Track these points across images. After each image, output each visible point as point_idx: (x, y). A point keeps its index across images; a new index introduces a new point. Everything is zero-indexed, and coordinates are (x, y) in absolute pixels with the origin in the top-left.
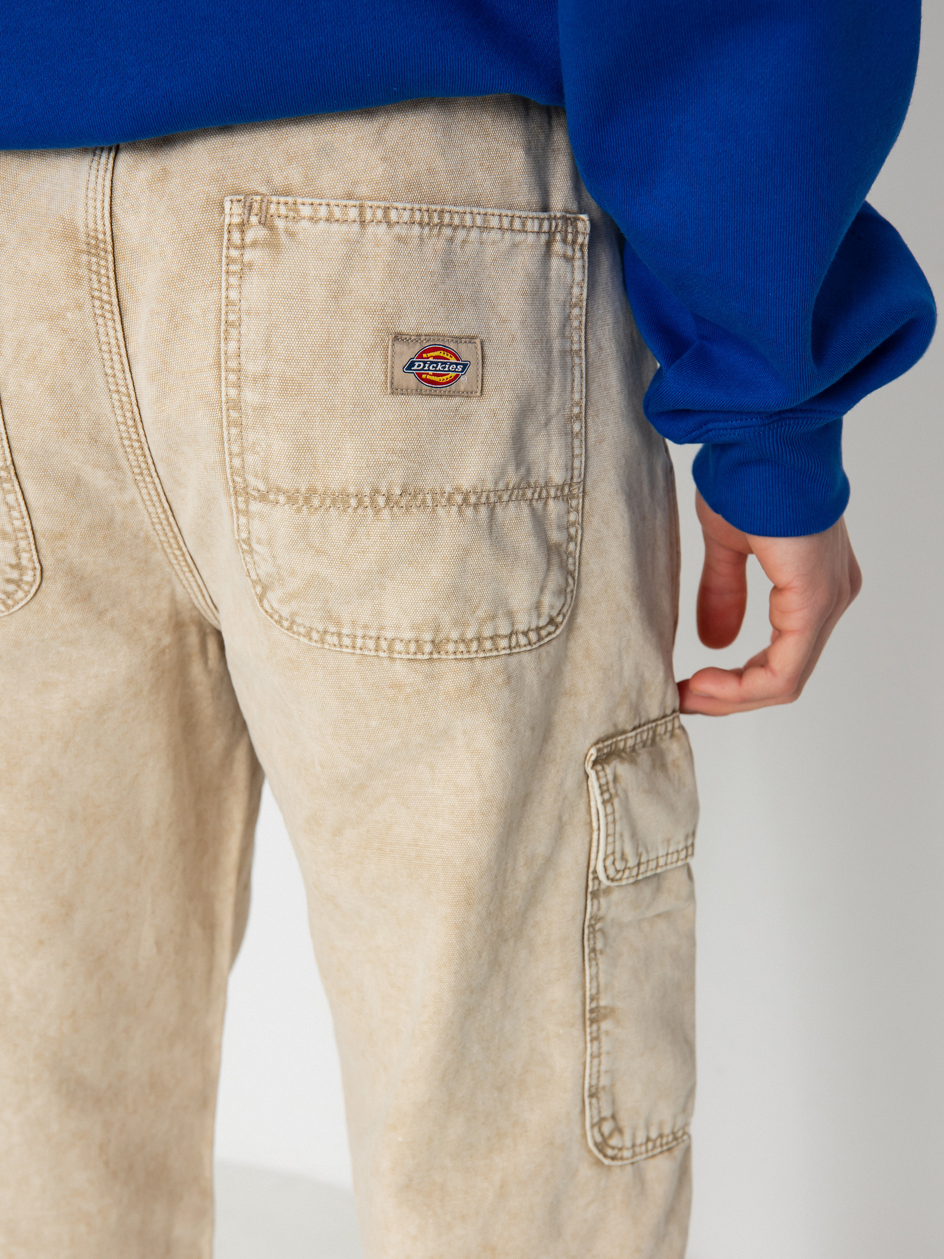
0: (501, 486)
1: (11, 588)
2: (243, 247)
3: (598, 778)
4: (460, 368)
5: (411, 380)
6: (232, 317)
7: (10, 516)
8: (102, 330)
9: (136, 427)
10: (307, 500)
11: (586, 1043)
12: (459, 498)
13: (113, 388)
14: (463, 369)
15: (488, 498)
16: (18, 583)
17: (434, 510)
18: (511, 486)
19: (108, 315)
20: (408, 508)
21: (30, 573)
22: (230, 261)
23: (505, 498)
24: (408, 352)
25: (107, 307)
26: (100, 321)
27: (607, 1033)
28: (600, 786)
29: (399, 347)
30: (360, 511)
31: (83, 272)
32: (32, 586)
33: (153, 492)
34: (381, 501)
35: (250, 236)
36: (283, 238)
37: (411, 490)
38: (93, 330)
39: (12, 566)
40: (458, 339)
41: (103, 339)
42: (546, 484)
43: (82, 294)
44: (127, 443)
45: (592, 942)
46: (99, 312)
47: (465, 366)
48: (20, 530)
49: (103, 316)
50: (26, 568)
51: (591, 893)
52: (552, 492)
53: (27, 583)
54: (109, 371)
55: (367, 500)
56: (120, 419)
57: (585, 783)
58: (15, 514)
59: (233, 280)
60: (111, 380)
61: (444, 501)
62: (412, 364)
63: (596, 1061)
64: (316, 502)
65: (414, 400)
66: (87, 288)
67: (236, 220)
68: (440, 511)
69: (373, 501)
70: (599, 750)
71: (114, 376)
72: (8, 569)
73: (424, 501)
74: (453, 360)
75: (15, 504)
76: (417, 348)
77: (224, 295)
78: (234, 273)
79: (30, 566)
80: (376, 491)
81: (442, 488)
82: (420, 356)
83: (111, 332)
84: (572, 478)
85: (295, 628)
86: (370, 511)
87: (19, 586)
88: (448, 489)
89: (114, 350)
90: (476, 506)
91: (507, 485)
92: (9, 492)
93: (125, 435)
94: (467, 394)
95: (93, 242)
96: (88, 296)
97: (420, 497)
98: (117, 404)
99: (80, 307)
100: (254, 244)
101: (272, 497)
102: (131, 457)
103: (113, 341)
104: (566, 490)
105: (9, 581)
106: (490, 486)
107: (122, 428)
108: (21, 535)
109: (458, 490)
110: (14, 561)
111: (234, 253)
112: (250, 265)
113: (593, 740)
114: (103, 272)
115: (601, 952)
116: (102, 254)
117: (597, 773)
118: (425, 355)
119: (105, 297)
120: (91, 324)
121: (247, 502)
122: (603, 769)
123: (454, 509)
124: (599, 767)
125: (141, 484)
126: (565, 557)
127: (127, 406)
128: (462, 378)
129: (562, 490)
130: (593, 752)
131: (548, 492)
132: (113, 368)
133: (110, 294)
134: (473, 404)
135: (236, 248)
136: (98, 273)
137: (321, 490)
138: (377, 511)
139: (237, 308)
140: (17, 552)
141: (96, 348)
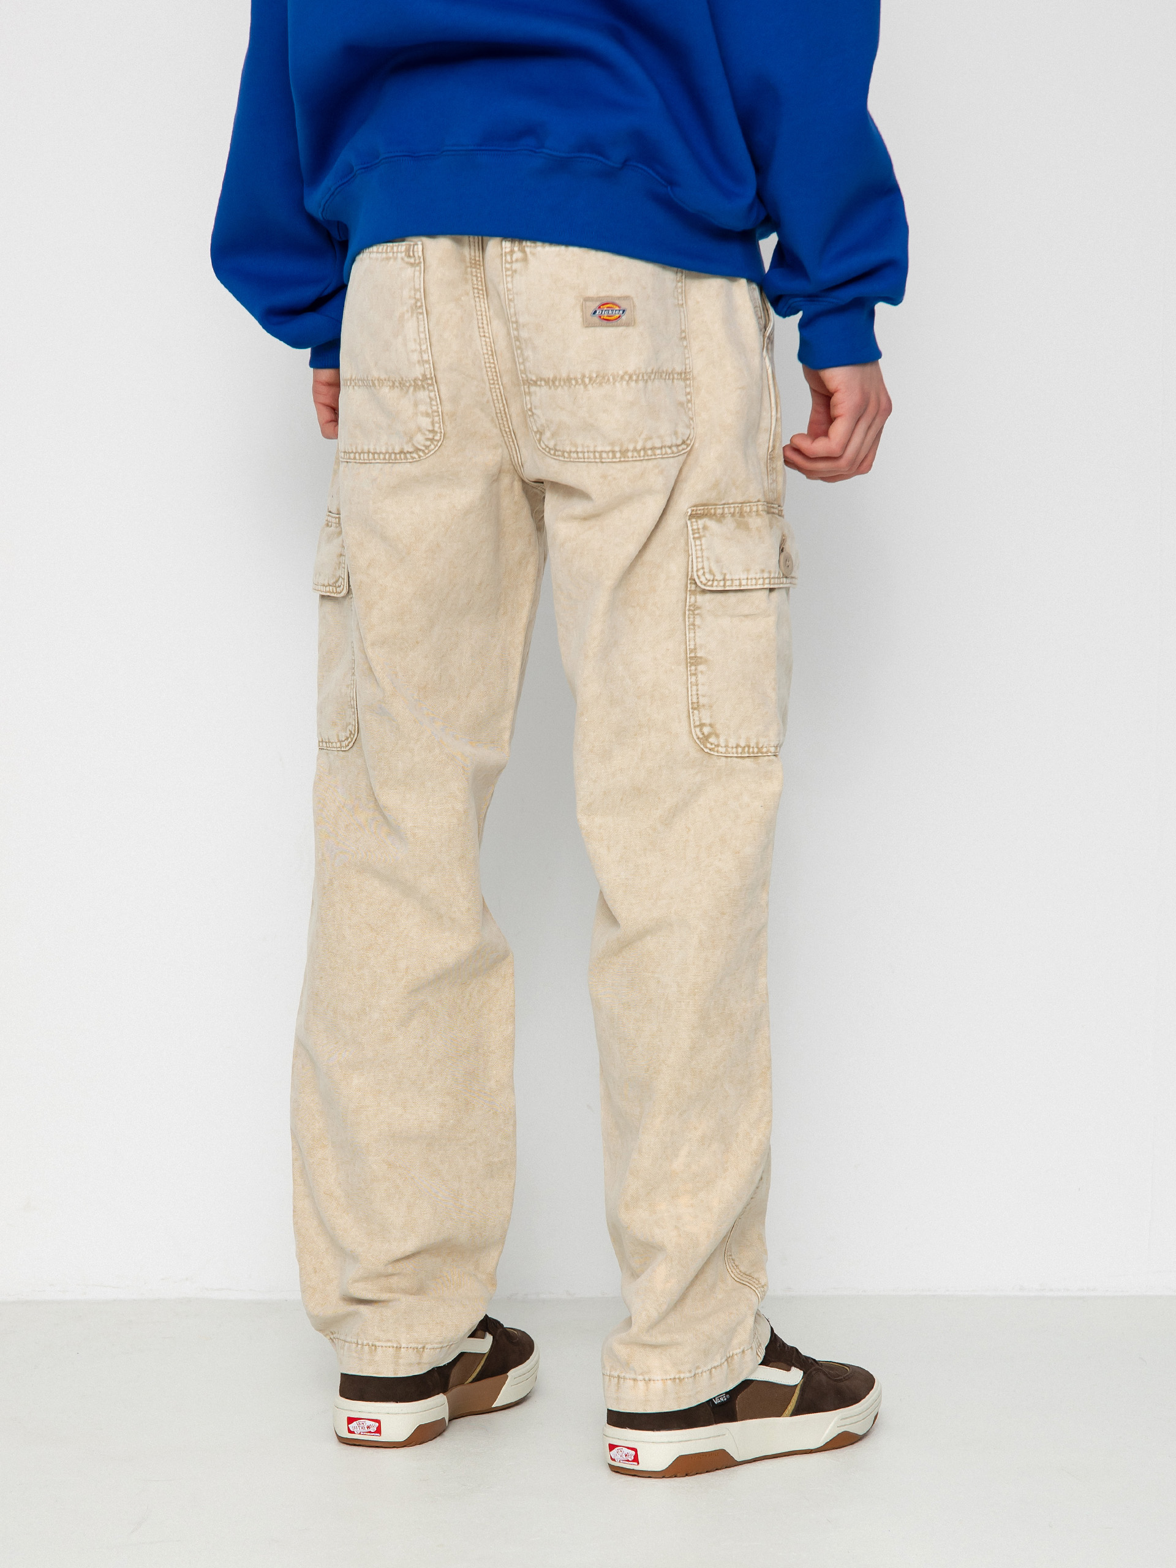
0: (649, 370)
1: (428, 443)
2: (512, 262)
3: (692, 526)
4: (621, 312)
5: (596, 319)
6: (511, 297)
7: (431, 404)
8: (478, 304)
9: (492, 355)
10: (554, 382)
11: (688, 676)
12: (627, 377)
13: (482, 334)
14: (623, 313)
15: (643, 377)
16: (432, 440)
17: (614, 384)
18: (654, 371)
19: (481, 296)
20: (601, 384)
21: (439, 435)
22: (507, 269)
23: (653, 377)
24: (594, 306)
25: (481, 292)
26: (477, 299)
27: (702, 672)
28: (693, 530)
29: (588, 303)
30: (577, 386)
31: (469, 276)
32: (438, 442)
33: (499, 395)
34: (587, 380)
35: (515, 257)
36: (529, 255)
37: (602, 374)
38: (474, 305)
39: (429, 431)
40: (619, 298)
41: (478, 308)
42: (672, 372)
43: (469, 287)
44: (488, 365)
45: (691, 620)
46: (477, 295)
47: (624, 311)
48: (436, 412)
49: (479, 297)
50: (437, 432)
51: (690, 591)
52: (676, 376)
53: (436, 440)
54: (481, 325)
55: (580, 381)
56: (485, 351)
57: (686, 528)
58: (434, 403)
59: (509, 279)
60: (481, 330)
61: (619, 379)
62: (595, 312)
63: (694, 688)
64: (557, 383)
65: (598, 329)
66: (471, 284)
67: (508, 250)
68: (617, 384)
69: (583, 381)
70: (693, 511)
71: (483, 328)
72: (427, 433)
73: (608, 380)
74: (617, 308)
75: (434, 398)
76: (598, 304)
77: (505, 287)
78: (509, 276)
79: (439, 431)
80: (584, 376)
81: (618, 373)
82: (600, 307)
83: (483, 305)
84: (685, 369)
85: (557, 453)
86: (582, 386)
87: (432, 442)
88: (621, 373)
89: (484, 313)
90: (637, 381)
91: (652, 370)
92: (432, 391)
93: (487, 360)
94: (628, 325)
95: (473, 262)
96: (471, 288)
97: (606, 378)
98: (484, 343)
99: (468, 294)
100: (517, 261)
101: (539, 383)
102: (489, 374)
103: (483, 309)
104: (683, 376)
105: (427, 439)
106: (643, 370)
107: (486, 356)
108: (436, 414)
109: (626, 373)
110: (430, 428)
111: (508, 266)
112: (515, 271)
113: (690, 505)
114: (479, 275)
115: (699, 627)
116: (478, 267)
117: (691, 523)
118: (602, 307)
119: (480, 288)
120: (472, 301)
121: (529, 387)
122: (697, 522)
123: (624, 383)
124: (694, 520)
125: (493, 390)
126: (687, 411)
127: (489, 344)
128: (623, 317)
129: (681, 376)
130: (690, 511)
131: (673, 376)
132: (482, 323)
133: (482, 286)
134: (630, 330)
135: (509, 263)
136: (476, 276)
137: (558, 377)
138: (586, 386)
139: (512, 292)
140: (433, 424)
141: (475, 314)
